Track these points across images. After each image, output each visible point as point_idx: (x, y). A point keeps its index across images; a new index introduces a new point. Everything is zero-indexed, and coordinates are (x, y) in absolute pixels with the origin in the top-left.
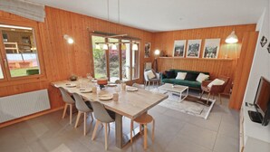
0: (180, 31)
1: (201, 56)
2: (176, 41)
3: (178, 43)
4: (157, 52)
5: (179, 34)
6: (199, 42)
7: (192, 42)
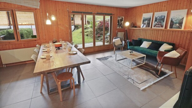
0: (148, 5)
1: (166, 27)
2: (144, 14)
3: (146, 16)
4: (127, 24)
5: (147, 8)
6: (165, 13)
7: (158, 14)
